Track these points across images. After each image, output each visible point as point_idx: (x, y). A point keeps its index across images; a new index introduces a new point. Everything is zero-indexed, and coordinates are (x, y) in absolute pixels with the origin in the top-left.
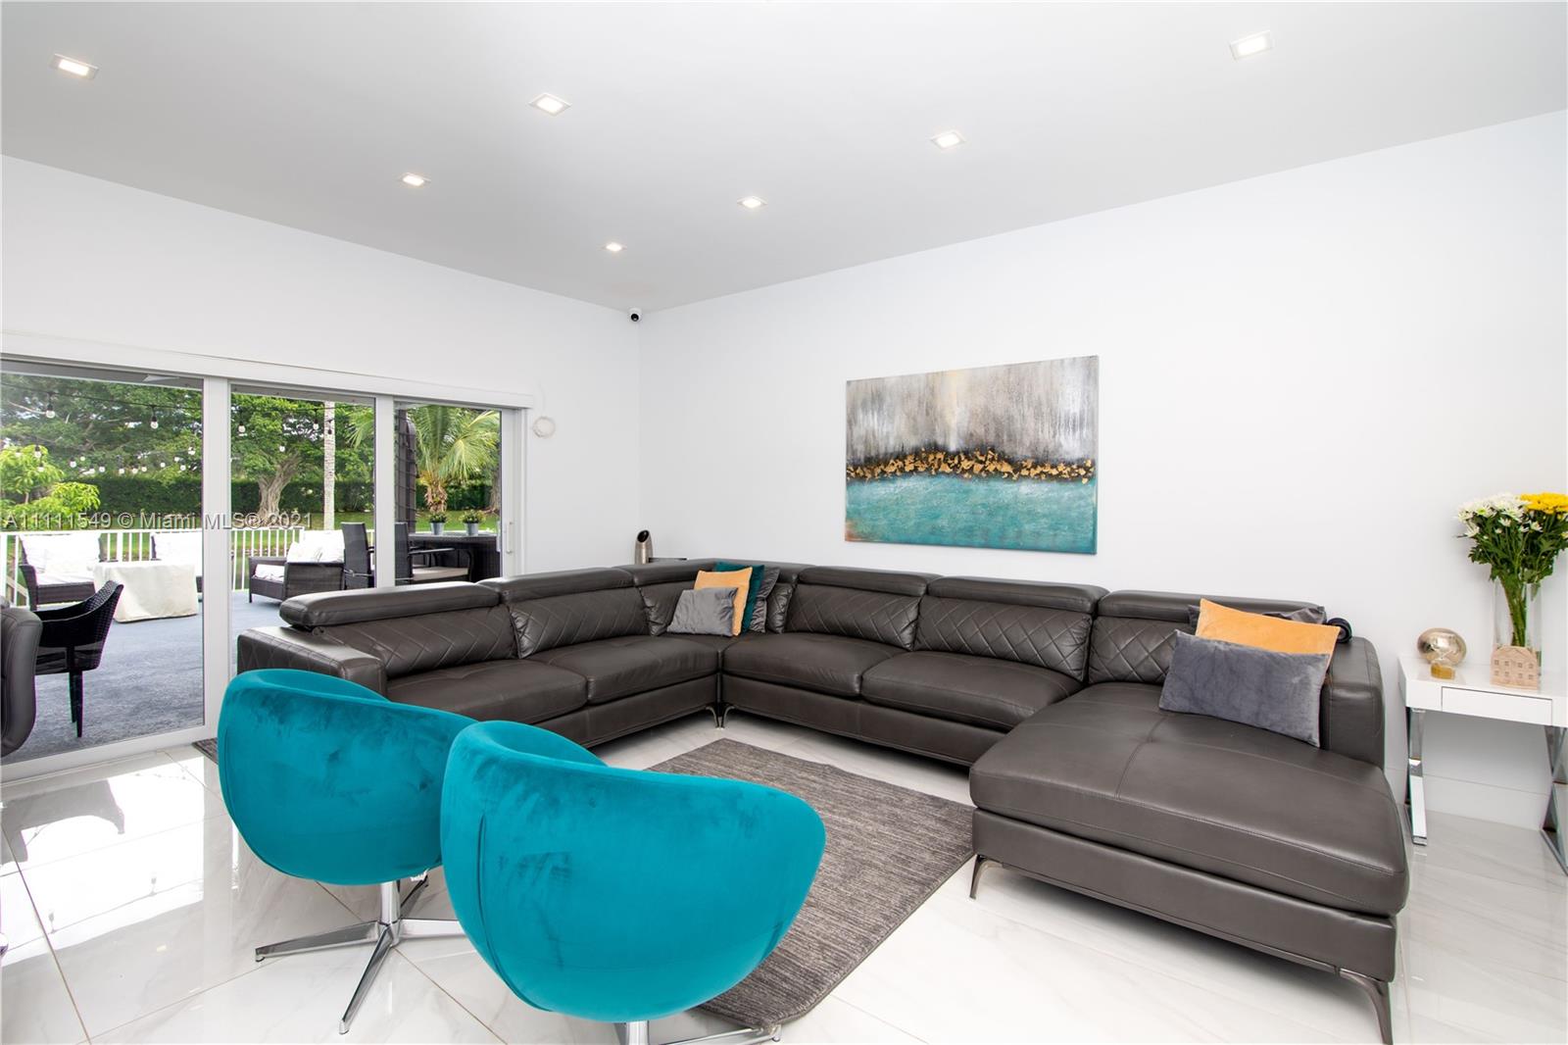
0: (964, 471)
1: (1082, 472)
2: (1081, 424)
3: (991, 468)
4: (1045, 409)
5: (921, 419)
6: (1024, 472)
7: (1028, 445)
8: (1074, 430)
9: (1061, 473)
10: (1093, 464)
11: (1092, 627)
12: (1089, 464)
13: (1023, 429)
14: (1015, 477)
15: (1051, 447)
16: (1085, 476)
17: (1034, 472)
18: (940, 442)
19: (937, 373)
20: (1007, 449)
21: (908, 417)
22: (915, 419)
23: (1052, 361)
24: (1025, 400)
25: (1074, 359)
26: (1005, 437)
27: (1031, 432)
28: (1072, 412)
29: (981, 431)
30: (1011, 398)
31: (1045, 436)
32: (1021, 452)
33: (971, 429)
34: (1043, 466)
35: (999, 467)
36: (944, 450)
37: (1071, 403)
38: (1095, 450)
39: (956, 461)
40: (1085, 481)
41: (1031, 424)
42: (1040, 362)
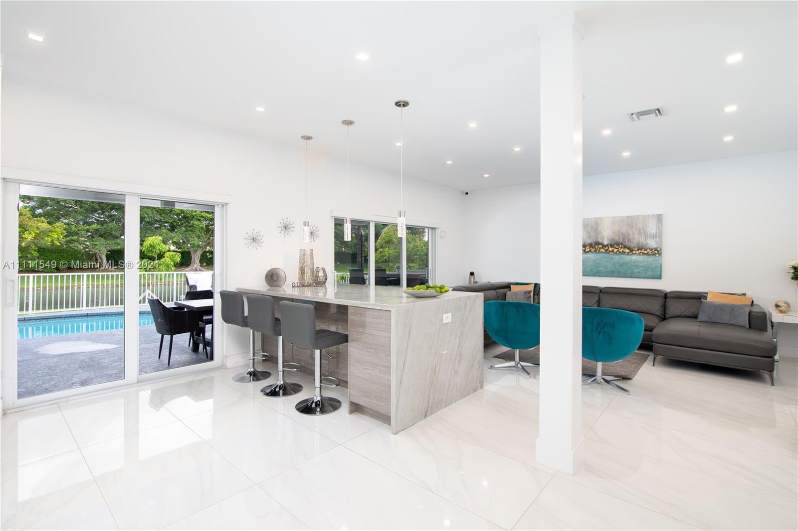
0: (610, 251)
1: (657, 252)
2: (656, 236)
3: (621, 251)
4: (642, 231)
5: (593, 234)
6: (634, 252)
7: (635, 243)
8: (653, 239)
9: (648, 253)
10: (661, 250)
11: (665, 301)
12: (659, 249)
13: (633, 238)
14: (630, 253)
15: (644, 244)
16: (657, 253)
17: (637, 252)
18: (600, 241)
19: (599, 218)
20: (627, 244)
21: (587, 232)
22: (590, 233)
23: (644, 216)
24: (634, 228)
25: (653, 215)
26: (626, 240)
27: (637, 239)
28: (652, 232)
29: (617, 238)
30: (629, 227)
31: (642, 240)
32: (632, 245)
33: (613, 237)
34: (641, 250)
35: (624, 250)
36: (602, 244)
37: (652, 228)
38: (661, 245)
39: (607, 248)
40: (657, 255)
41: (636, 236)
42: (640, 216)
